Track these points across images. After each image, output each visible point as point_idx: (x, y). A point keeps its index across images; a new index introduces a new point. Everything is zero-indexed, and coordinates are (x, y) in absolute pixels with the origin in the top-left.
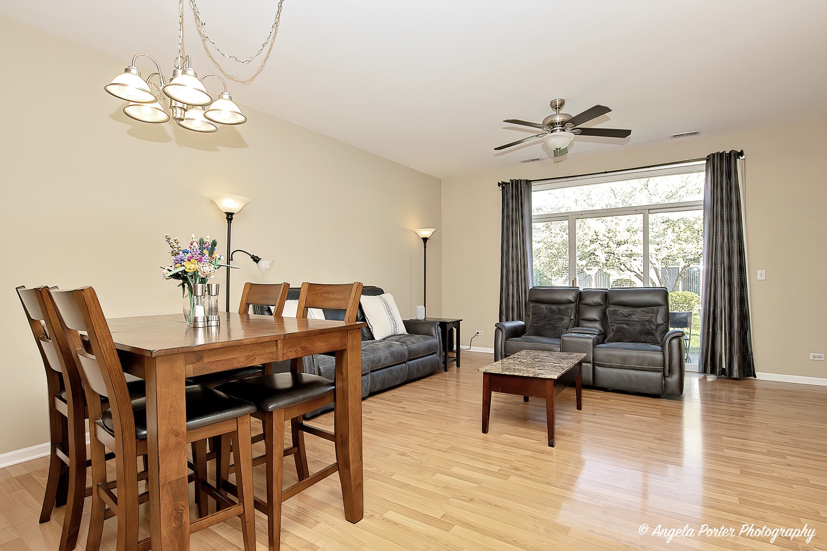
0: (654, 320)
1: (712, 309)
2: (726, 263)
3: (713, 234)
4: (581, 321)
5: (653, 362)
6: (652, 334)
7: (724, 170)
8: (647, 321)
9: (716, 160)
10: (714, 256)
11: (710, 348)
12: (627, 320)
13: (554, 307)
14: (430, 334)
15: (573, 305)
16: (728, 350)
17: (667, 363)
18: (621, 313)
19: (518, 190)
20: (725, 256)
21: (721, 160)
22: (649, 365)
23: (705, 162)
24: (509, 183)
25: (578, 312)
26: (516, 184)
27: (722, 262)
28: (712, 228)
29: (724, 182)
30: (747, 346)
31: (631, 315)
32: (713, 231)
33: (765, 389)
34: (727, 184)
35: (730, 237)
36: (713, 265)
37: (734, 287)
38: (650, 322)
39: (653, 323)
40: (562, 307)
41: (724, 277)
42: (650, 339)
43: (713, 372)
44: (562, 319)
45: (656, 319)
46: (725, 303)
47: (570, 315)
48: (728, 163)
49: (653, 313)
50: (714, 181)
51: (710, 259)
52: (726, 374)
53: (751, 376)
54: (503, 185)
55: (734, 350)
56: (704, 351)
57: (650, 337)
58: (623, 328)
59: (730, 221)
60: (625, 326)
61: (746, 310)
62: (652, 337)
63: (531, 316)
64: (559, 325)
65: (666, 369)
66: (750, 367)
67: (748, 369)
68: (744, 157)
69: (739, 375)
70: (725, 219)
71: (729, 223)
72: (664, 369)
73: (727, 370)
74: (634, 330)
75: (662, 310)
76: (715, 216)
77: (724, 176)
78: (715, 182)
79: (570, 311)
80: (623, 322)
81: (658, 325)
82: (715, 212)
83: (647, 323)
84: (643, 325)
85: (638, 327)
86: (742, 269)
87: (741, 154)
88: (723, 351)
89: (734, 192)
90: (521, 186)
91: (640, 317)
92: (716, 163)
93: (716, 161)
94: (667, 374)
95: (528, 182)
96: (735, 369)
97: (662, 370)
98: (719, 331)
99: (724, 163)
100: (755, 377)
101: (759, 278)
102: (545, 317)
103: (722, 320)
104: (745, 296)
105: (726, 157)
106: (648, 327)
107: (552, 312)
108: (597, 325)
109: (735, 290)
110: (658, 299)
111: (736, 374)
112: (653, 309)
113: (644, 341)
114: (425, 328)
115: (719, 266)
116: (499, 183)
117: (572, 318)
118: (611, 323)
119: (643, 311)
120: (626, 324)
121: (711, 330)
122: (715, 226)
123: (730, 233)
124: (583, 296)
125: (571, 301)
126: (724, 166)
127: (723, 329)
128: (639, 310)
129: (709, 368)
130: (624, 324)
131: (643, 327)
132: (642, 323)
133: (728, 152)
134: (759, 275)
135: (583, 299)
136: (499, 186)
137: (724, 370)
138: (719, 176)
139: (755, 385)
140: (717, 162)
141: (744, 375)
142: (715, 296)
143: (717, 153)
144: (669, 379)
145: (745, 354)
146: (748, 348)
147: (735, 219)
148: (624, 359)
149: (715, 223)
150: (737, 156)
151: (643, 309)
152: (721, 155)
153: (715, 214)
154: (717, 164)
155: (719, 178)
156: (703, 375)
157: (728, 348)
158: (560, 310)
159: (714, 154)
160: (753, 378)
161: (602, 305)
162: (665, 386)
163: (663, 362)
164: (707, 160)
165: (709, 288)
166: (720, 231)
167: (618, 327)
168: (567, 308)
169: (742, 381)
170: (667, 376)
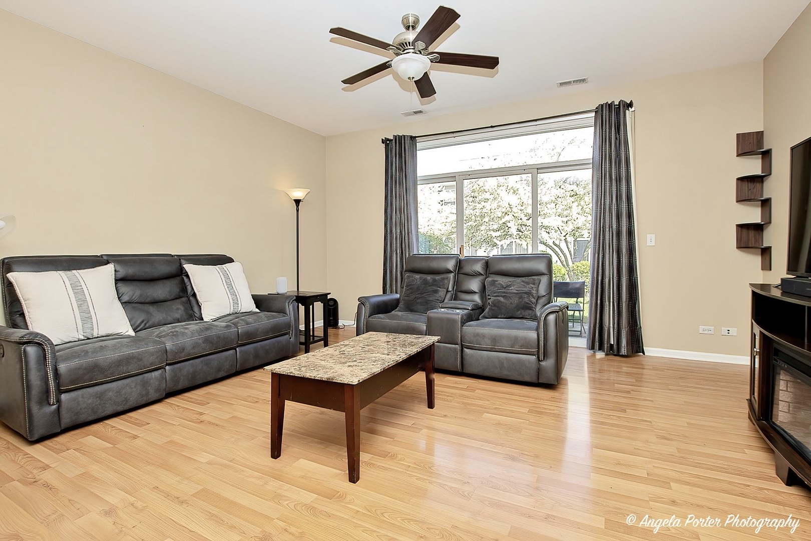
0: (534, 292)
1: (600, 278)
2: (614, 226)
3: (601, 195)
4: (459, 293)
5: (526, 343)
6: (530, 308)
7: (613, 123)
8: (526, 293)
9: (604, 111)
10: (602, 219)
11: (598, 322)
12: (504, 292)
13: (429, 278)
14: (282, 312)
15: (452, 275)
16: (616, 324)
17: (542, 343)
18: (500, 284)
19: (402, 148)
20: (614, 220)
21: (610, 111)
22: (522, 346)
23: (593, 114)
24: (392, 140)
25: (457, 283)
26: (400, 140)
27: (611, 226)
28: (600, 187)
29: (613, 136)
30: (636, 319)
31: (509, 286)
32: (601, 191)
33: (654, 369)
34: (616, 138)
35: (619, 198)
36: (602, 229)
37: (622, 254)
38: (529, 293)
39: (532, 296)
40: (437, 277)
41: (612, 243)
42: (527, 314)
43: (601, 348)
44: (436, 292)
45: (537, 291)
46: (613, 271)
47: (446, 287)
48: (617, 116)
49: (534, 284)
50: (602, 135)
51: (598, 222)
52: (614, 351)
53: (640, 352)
54: (385, 141)
55: (622, 324)
56: (592, 326)
57: (527, 313)
58: (500, 301)
59: (618, 180)
60: (502, 299)
61: (635, 280)
62: (530, 312)
63: (404, 288)
64: (431, 299)
65: (541, 352)
66: (639, 343)
67: (636, 346)
68: (633, 109)
69: (627, 351)
70: (613, 178)
71: (618, 182)
72: (538, 351)
73: (615, 347)
74: (511, 303)
75: (544, 280)
76: (603, 174)
77: (613, 129)
78: (604, 136)
79: (446, 282)
80: (500, 294)
81: (539, 298)
82: (603, 170)
83: (526, 296)
84: (521, 297)
85: (515, 301)
86: (631, 233)
87: (630, 105)
88: (612, 326)
89: (623, 149)
90: (405, 142)
91: (518, 289)
92: (604, 115)
93: (604, 113)
94: (541, 357)
95: (413, 138)
96: (623, 346)
97: (536, 353)
98: (607, 303)
99: (613, 116)
100: (644, 354)
101: (649, 244)
102: (418, 289)
103: (610, 291)
104: (634, 263)
105: (615, 108)
106: (526, 300)
107: (425, 282)
108: (477, 298)
109: (624, 257)
110: (541, 267)
111: (624, 351)
112: (534, 279)
113: (521, 316)
114: (277, 305)
115: (607, 230)
116: (382, 139)
117: (450, 289)
118: (489, 295)
119: (523, 282)
120: (503, 297)
121: (599, 302)
122: (603, 186)
123: (618, 194)
124: (463, 264)
125: (448, 270)
126: (613, 118)
127: (611, 300)
128: (519, 280)
129: (597, 344)
130: (502, 296)
131: (521, 300)
132: (520, 295)
133: (617, 103)
134: (648, 240)
135: (462, 268)
136: (383, 142)
137: (612, 346)
138: (607, 129)
139: (644, 363)
140: (606, 114)
141: (632, 351)
142: (603, 264)
143: (606, 104)
144: (543, 363)
145: (634, 328)
146: (637, 323)
147: (624, 178)
148: (495, 339)
149: (603, 181)
150: (626, 107)
151: (523, 279)
152: (610, 106)
153: (603, 171)
154: (606, 117)
155: (607, 131)
156: (592, 352)
157: (616, 322)
158: (435, 280)
159: (602, 105)
160: (642, 354)
161: (482, 275)
162: (539, 371)
163: (537, 343)
164: (596, 112)
165: (597, 255)
166: (608, 191)
167: (495, 300)
168: (443, 279)
169: (630, 358)
170: (542, 361)
